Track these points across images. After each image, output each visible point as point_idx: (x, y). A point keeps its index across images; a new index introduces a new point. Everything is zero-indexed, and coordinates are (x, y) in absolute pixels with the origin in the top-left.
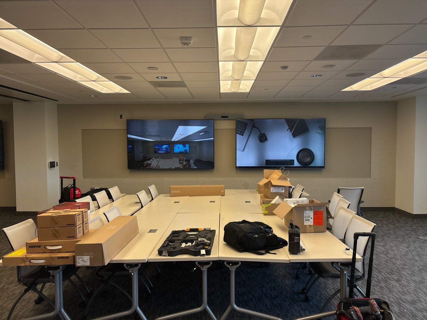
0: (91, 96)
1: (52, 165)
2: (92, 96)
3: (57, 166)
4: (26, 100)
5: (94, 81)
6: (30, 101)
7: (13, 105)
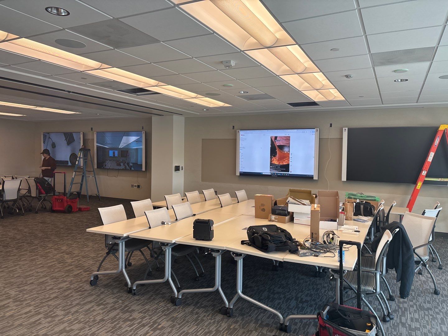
0: (203, 110)
1: (177, 168)
2: (205, 110)
3: (182, 169)
4: (160, 115)
5: (195, 98)
6: (163, 115)
7: (152, 119)
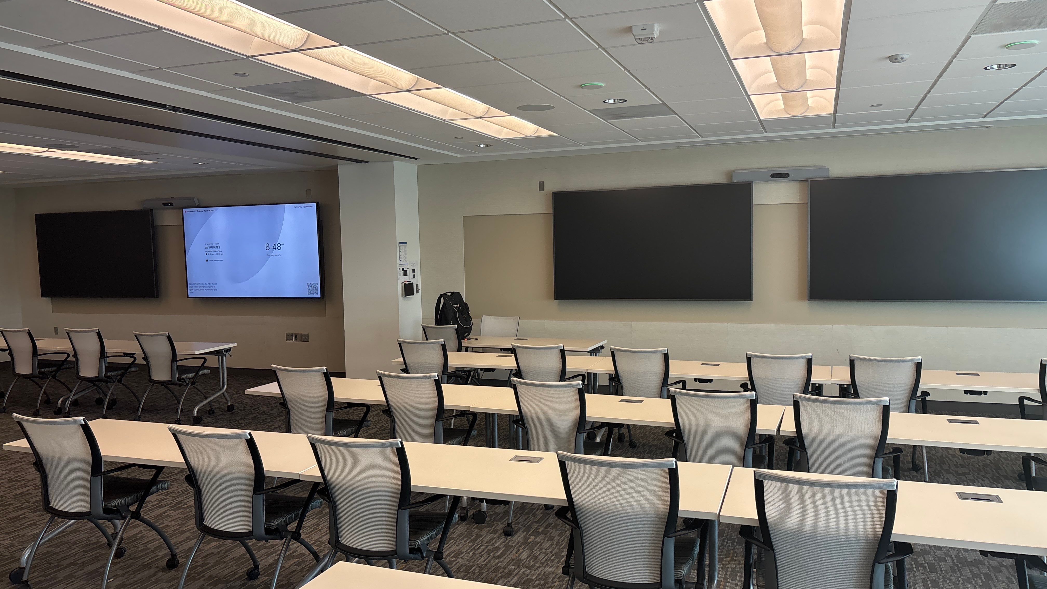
0: (478, 146)
1: (408, 290)
2: (482, 146)
4: (360, 161)
5: (480, 118)
6: (367, 162)
7: (338, 171)
